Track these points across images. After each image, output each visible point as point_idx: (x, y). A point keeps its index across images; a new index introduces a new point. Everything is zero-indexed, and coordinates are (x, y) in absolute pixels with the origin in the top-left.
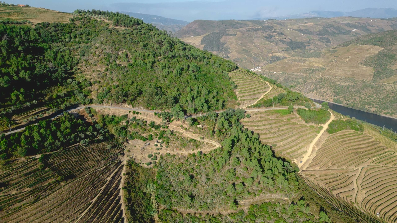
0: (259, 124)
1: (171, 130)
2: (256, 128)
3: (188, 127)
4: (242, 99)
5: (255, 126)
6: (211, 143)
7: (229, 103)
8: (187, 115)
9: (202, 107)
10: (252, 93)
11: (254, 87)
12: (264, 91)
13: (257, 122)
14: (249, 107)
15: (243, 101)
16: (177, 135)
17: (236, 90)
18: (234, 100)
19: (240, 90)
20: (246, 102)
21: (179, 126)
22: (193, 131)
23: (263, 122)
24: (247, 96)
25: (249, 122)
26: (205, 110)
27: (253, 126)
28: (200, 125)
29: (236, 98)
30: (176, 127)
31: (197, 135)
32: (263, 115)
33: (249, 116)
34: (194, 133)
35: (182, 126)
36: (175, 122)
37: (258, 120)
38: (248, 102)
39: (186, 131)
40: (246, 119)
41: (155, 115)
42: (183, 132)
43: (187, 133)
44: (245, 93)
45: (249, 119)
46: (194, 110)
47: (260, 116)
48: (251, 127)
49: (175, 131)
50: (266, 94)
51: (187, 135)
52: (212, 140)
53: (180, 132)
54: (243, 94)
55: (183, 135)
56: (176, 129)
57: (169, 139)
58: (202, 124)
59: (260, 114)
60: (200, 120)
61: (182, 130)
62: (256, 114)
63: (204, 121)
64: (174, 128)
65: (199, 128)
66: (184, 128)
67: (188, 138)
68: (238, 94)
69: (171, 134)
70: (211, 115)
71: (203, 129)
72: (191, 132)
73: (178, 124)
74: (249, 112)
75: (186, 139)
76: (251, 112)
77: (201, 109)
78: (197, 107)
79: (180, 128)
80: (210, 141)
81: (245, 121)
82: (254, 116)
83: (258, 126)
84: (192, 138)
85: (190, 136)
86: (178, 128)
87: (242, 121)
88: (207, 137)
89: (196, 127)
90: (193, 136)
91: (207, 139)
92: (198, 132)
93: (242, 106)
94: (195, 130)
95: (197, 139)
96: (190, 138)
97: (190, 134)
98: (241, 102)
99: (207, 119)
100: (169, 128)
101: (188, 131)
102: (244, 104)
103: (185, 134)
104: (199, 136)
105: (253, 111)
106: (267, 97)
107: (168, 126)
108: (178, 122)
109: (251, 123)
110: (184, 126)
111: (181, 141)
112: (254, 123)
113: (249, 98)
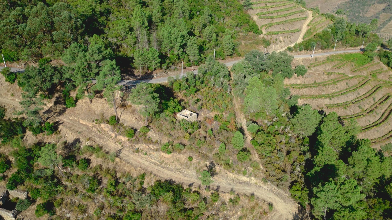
0: (331, 90)
1: (71, 137)
2: (327, 101)
3: (140, 125)
4: (270, 30)
5: (325, 97)
6: (248, 190)
8: (133, 75)
10: (285, 19)
11: (283, 8)
12: (302, 15)
13: (324, 84)
14: (290, 49)
15: (274, 36)
16: (94, 164)
17: (251, 12)
18: (252, 33)
19: (258, 11)
20: (281, 38)
21: (102, 119)
22: (165, 140)
23: (339, 85)
24: (278, 24)
25: (305, 86)
27: (321, 97)
28: (187, 112)
29: (255, 29)
30: (90, 125)
31: (183, 157)
32: (328, 67)
33: (301, 71)
34: (170, 148)
35: (115, 121)
36: (86, 103)
37: (324, 81)
38: (286, 38)
39: (133, 141)
40: (296, 78)
41: (6, 81)
42: (120, 146)
43: (137, 151)
44: (272, 18)
45: (303, 79)
46: (156, 56)
47: (323, 69)
48: (314, 101)
49: (85, 143)
50: (309, 23)
51: (140, 162)
52: (244, 174)
53: (109, 149)
54: (268, 19)
55: (119, 164)
56: (91, 136)
57: (59, 182)
58: (191, 106)
59: (322, 66)
60: (183, 92)
61: (116, 137)
62: (315, 66)
63: (196, 94)
64: (80, 133)
65: (188, 123)
66: (122, 129)
67: (143, 176)
68: (259, 21)
69: (67, 161)
70: (213, 73)
71: (200, 127)
72: (153, 147)
73: (97, 113)
74: (298, 61)
75: (135, 182)
76: (301, 61)
77: (178, 55)
78: (165, 47)
79: (107, 127)
80: (241, 183)
81: (295, 84)
82: (311, 70)
83: (330, 97)
84: (159, 175)
85: (153, 165)
86: (100, 129)
87: (287, 85)
88: (222, 163)
89: (174, 120)
90: (165, 164)
91: (227, 172)
92: (185, 141)
93: (273, 46)
94: (170, 135)
95: (185, 178)
96: (153, 175)
97: (150, 154)
98: (271, 39)
99: (203, 87)
100: (59, 130)
101: (140, 139)
102: (278, 41)
103: (128, 156)
104: (189, 162)
105: (305, 59)
106: (314, 28)
107: (57, 120)
108: (97, 104)
109: (311, 89)
110: (123, 119)
111: (112, 194)
112: (318, 88)
113: (284, 29)
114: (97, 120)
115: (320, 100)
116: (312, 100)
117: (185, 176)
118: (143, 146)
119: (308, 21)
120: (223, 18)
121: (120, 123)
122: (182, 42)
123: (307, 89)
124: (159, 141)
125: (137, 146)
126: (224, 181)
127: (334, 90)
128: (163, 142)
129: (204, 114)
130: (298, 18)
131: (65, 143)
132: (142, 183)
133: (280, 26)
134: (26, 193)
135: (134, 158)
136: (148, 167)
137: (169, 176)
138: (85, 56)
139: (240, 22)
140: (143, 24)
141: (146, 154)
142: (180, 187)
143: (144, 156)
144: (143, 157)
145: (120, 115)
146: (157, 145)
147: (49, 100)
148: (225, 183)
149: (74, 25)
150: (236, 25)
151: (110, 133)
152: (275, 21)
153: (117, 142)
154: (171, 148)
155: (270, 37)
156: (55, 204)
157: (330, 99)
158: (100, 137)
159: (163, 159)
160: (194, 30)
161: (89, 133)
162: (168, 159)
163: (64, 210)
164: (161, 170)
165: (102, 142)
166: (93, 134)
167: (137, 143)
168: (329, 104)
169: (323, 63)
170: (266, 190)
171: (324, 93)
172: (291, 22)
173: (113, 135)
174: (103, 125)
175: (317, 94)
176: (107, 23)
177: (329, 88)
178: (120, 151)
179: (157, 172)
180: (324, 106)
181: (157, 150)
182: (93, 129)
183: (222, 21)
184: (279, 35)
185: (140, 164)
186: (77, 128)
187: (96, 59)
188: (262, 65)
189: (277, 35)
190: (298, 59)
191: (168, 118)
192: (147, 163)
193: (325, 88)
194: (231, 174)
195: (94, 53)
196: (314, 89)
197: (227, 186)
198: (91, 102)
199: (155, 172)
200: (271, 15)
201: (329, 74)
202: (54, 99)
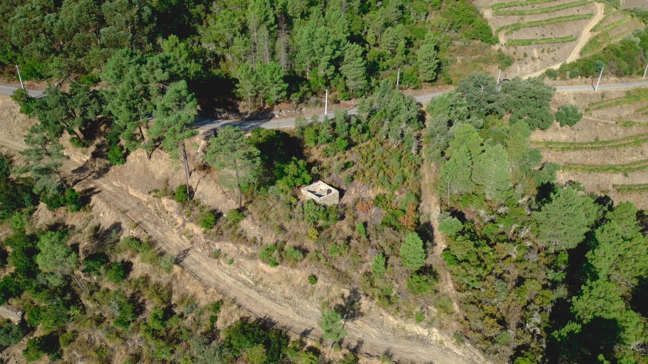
0: (628, 156)
2: (617, 179)
4: (515, 36)
5: (615, 169)
6: (422, 355)
7: (459, 59)
8: (236, 111)
9: (336, 62)
10: (547, 17)
12: (583, 12)
13: (615, 145)
14: (550, 74)
15: (521, 49)
16: (137, 272)
18: (478, 42)
20: (535, 53)
21: (164, 189)
22: (270, 239)
23: (646, 147)
24: (532, 25)
25: (575, 146)
26: (351, 84)
28: (321, 186)
29: (486, 35)
30: (145, 198)
31: (300, 275)
32: (627, 111)
33: (568, 117)
34: (276, 255)
36: (141, 158)
37: (616, 137)
38: (546, 53)
39: (211, 236)
40: (557, 130)
41: (21, 112)
42: (188, 242)
43: (217, 255)
44: (522, 14)
45: (572, 132)
46: (278, 77)
47: (616, 115)
48: (590, 177)
49: (129, 232)
50: (596, 26)
51: (217, 278)
52: (419, 320)
53: (167, 247)
54: (513, 16)
55: (178, 278)
56: (141, 219)
57: (75, 300)
58: (334, 175)
59: (615, 109)
60: (323, 147)
61: (184, 225)
62: (599, 108)
63: (348, 153)
64: (124, 212)
65: (318, 208)
66: (197, 211)
67: (217, 306)
68: (494, 18)
69: (91, 264)
70: (389, 114)
71: (342, 217)
72: (247, 250)
73: (157, 178)
74: (564, 96)
75: (202, 316)
76: (572, 97)
77: (326, 77)
78: (302, 62)
79: (172, 205)
80: (409, 338)
81: (554, 141)
82: (591, 115)
83: (626, 170)
84: (248, 306)
85: (241, 284)
86: (160, 207)
87: (537, 143)
88: (376, 293)
89: (294, 201)
90: (264, 285)
91: (384, 312)
92: (310, 244)
93: (518, 67)
94: (282, 228)
95: (298, 318)
96: (235, 306)
97: (239, 263)
98: (515, 53)
99: (364, 140)
100: (91, 204)
101: (225, 233)
102: (529, 58)
103: (199, 264)
104: (309, 286)
105: (581, 94)
106: (606, 34)
107: (92, 186)
108: (160, 160)
109: (588, 153)
110: (200, 193)
111: (155, 334)
112: (601, 152)
113: (543, 35)
114: (156, 191)
115: (603, 175)
116: (587, 174)
117: (298, 313)
118: (228, 247)
119: (594, 22)
120: (425, 13)
121: (194, 198)
122: (334, 53)
123: (579, 152)
124: (259, 238)
125: (217, 246)
126: (374, 331)
127: (635, 158)
128: (265, 241)
129: (356, 192)
130: (573, 16)
131: (97, 228)
132: (214, 319)
133: (536, 28)
134: (20, 313)
135: (209, 268)
136: (230, 288)
137: (266, 311)
138: (138, 73)
139: (457, 20)
140: (266, 19)
141: (232, 262)
142: (283, 336)
143: (227, 266)
144: (225, 269)
145: (196, 184)
146: (255, 247)
147: (84, 149)
148: (376, 336)
149: (136, 18)
150: (449, 25)
151: (175, 216)
152: (527, 19)
153: (185, 235)
154: (278, 255)
155: (512, 49)
156: (61, 341)
157: (626, 175)
158: (156, 224)
159: (261, 274)
160: (366, 33)
161: (141, 213)
162: (270, 275)
163: (75, 352)
164: (254, 296)
165: (157, 232)
166: (146, 216)
167: (219, 240)
168: (621, 183)
169: (617, 104)
170: (460, 359)
171: (613, 162)
172: (559, 22)
173: (180, 221)
174: (165, 201)
175: (599, 163)
176: (205, 18)
177: (625, 153)
178: (186, 252)
179: (246, 300)
180: (610, 187)
181: (252, 257)
182: (149, 206)
183: (423, 19)
184: (532, 46)
185: (217, 280)
186: (120, 203)
187: (159, 79)
188: (489, 102)
189: (527, 46)
190: (565, 94)
191: (282, 196)
192: (230, 281)
193: (616, 152)
194: (391, 319)
195: (154, 66)
196: (593, 152)
197: (379, 342)
198: (150, 157)
199: (242, 300)
200: (519, 9)
201: (628, 125)
202: (92, 148)
